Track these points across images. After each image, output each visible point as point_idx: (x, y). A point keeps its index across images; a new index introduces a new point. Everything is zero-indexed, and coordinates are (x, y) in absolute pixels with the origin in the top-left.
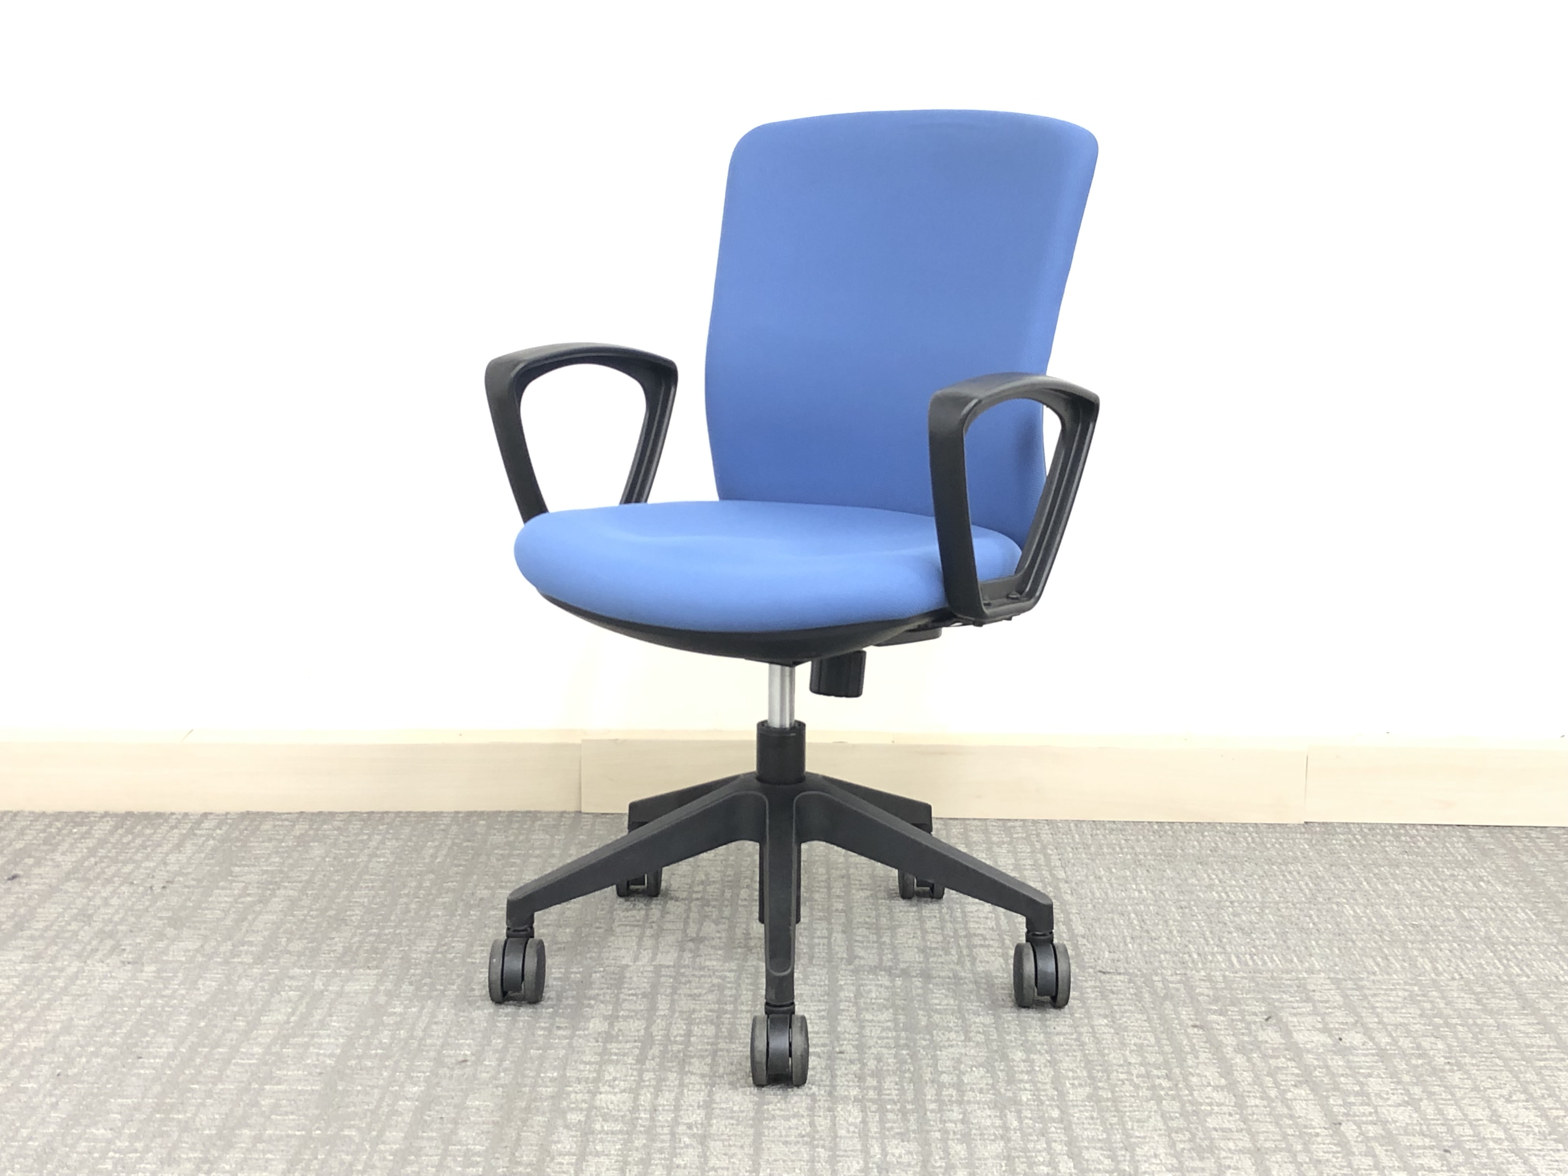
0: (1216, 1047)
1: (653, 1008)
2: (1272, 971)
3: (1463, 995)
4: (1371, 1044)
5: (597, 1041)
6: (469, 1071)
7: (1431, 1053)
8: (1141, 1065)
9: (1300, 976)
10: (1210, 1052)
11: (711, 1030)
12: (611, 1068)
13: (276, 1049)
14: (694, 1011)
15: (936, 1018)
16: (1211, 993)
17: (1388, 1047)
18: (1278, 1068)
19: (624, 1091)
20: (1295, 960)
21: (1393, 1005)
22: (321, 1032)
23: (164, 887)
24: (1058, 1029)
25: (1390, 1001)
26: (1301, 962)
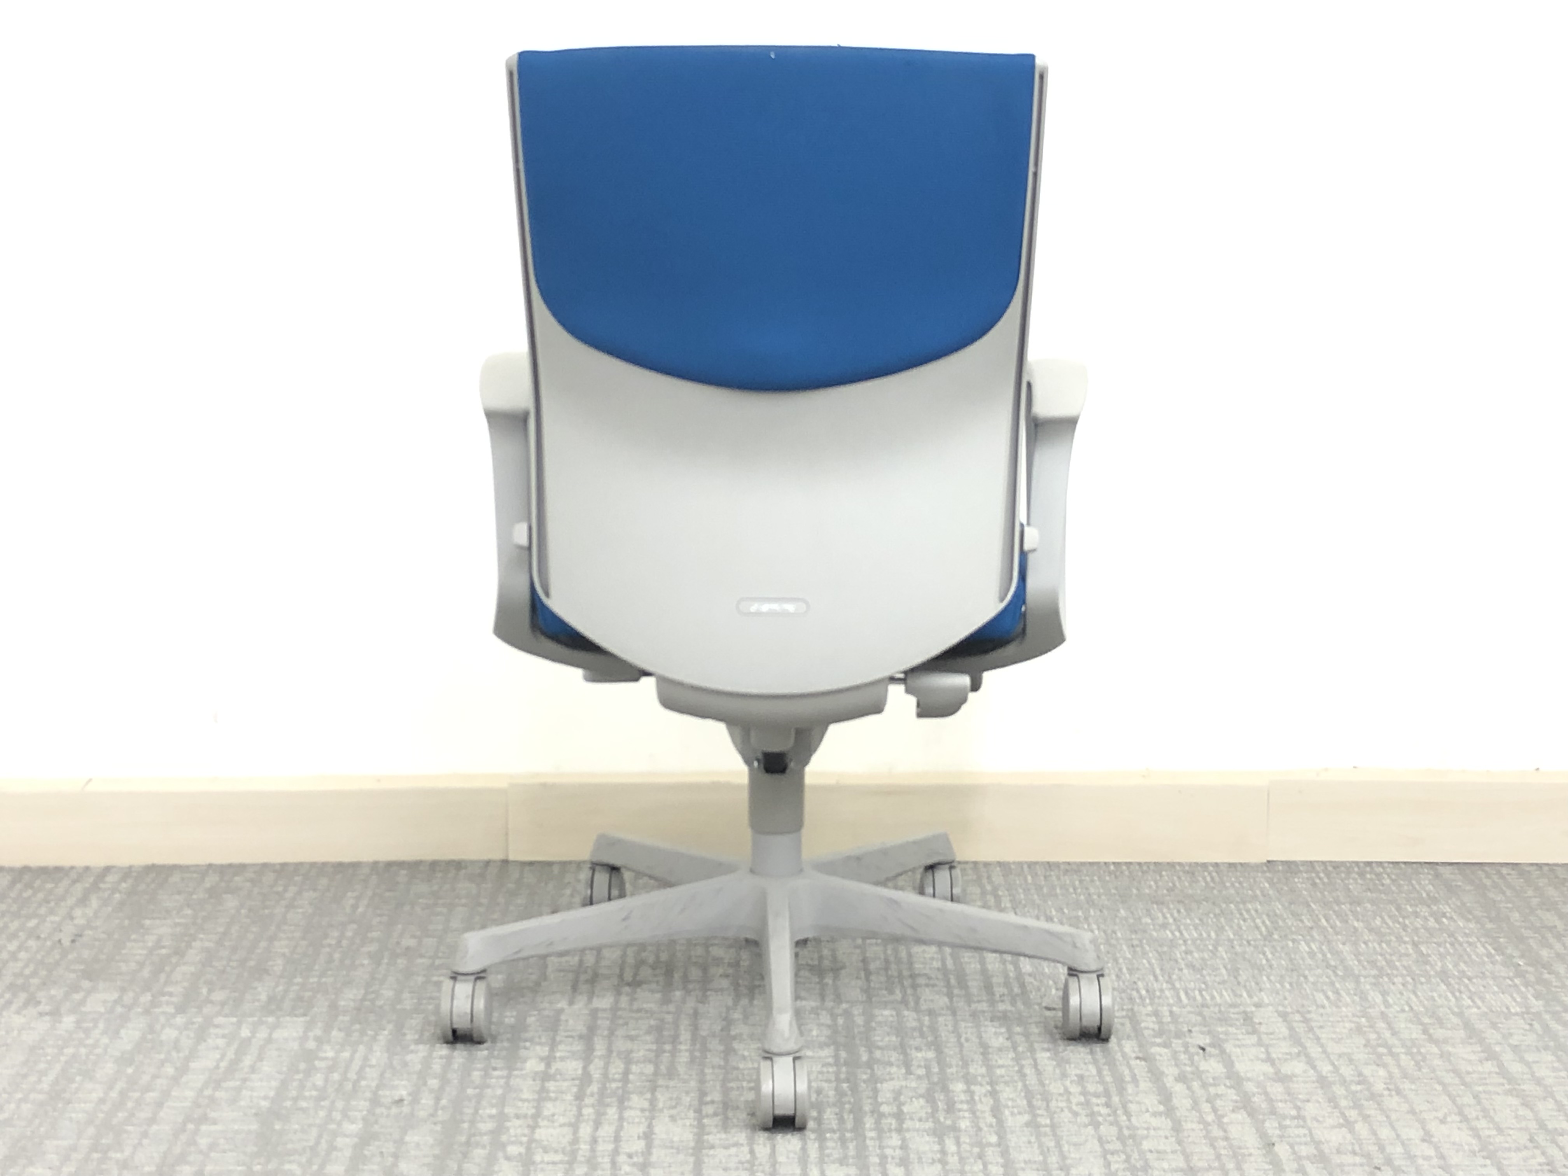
0: (1156, 1076)
1: (590, 1049)
2: (1220, 1005)
3: (1410, 1025)
4: (1312, 1072)
5: (534, 1080)
6: (406, 1109)
7: (1372, 1080)
8: (1081, 1094)
9: (1248, 1010)
10: (1150, 1081)
11: (649, 1069)
12: (549, 1105)
13: (208, 1092)
14: (631, 1051)
15: (878, 1054)
16: (1156, 1027)
17: (1329, 1075)
18: (1217, 1094)
19: (561, 1126)
20: (1245, 994)
21: (1340, 1037)
22: (253, 1076)
23: (73, 941)
24: (1000, 1062)
25: (1335, 1032)
26: (1250, 996)
